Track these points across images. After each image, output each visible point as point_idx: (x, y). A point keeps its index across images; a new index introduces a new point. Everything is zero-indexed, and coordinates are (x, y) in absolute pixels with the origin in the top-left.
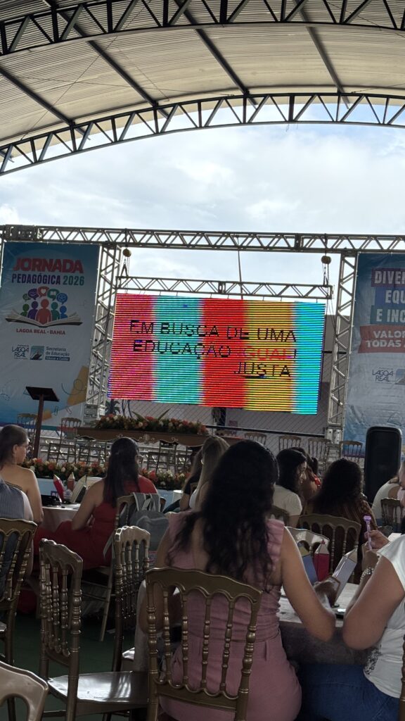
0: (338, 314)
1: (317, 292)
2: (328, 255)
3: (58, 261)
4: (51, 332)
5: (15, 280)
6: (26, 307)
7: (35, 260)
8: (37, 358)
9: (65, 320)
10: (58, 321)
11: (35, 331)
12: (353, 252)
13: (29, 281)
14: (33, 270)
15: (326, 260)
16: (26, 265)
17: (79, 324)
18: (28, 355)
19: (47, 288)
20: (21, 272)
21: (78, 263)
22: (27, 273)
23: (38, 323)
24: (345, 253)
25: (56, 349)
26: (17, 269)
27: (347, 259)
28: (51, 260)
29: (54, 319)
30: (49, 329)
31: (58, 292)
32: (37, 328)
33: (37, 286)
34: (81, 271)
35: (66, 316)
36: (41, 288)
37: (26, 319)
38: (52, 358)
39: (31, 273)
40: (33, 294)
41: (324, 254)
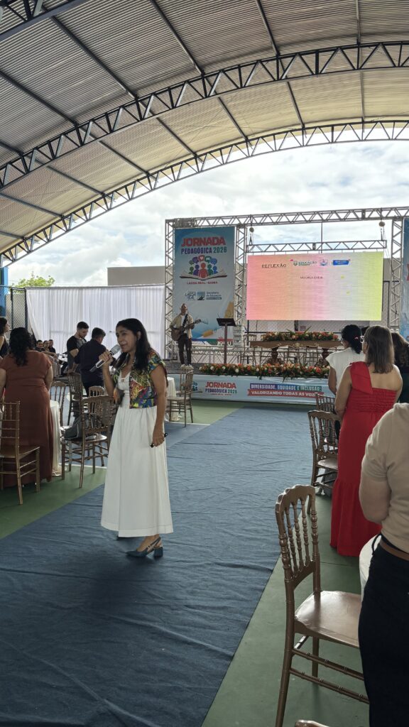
0: (392, 257)
1: (377, 245)
2: (383, 221)
3: (209, 239)
4: (209, 283)
5: (184, 252)
6: (192, 269)
7: (195, 239)
8: (201, 299)
9: (216, 275)
10: (212, 276)
11: (199, 283)
12: (400, 218)
13: (192, 253)
14: (194, 245)
15: (382, 224)
16: (190, 242)
17: (226, 276)
18: (196, 297)
19: (203, 256)
20: (186, 247)
21: (222, 238)
22: (190, 248)
23: (200, 278)
24: (394, 219)
25: (213, 293)
26: (183, 246)
27: (396, 222)
28: (205, 239)
29: (210, 274)
30: (207, 281)
31: (211, 258)
32: (199, 281)
33: (197, 255)
34: (224, 244)
35: (217, 272)
36: (199, 257)
37: (192, 276)
38: (210, 299)
39: (193, 247)
40: (196, 260)
41: (380, 221)
